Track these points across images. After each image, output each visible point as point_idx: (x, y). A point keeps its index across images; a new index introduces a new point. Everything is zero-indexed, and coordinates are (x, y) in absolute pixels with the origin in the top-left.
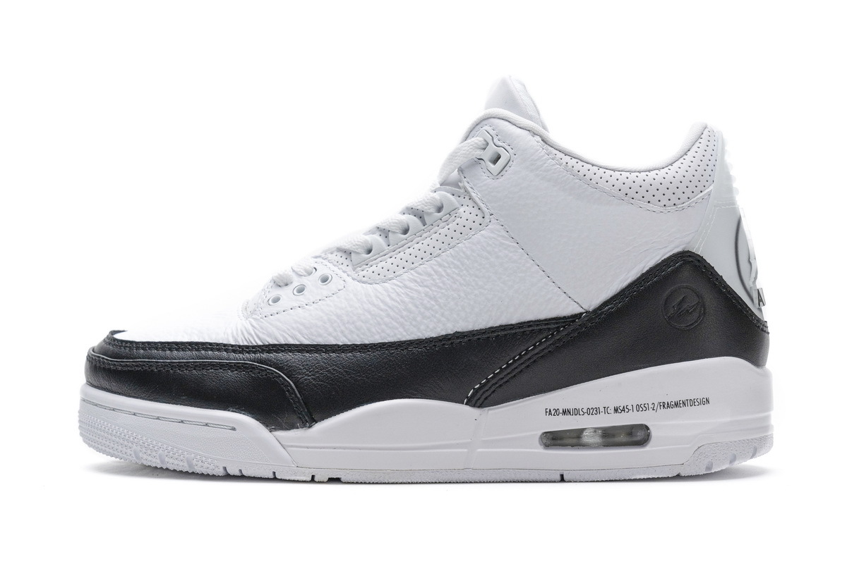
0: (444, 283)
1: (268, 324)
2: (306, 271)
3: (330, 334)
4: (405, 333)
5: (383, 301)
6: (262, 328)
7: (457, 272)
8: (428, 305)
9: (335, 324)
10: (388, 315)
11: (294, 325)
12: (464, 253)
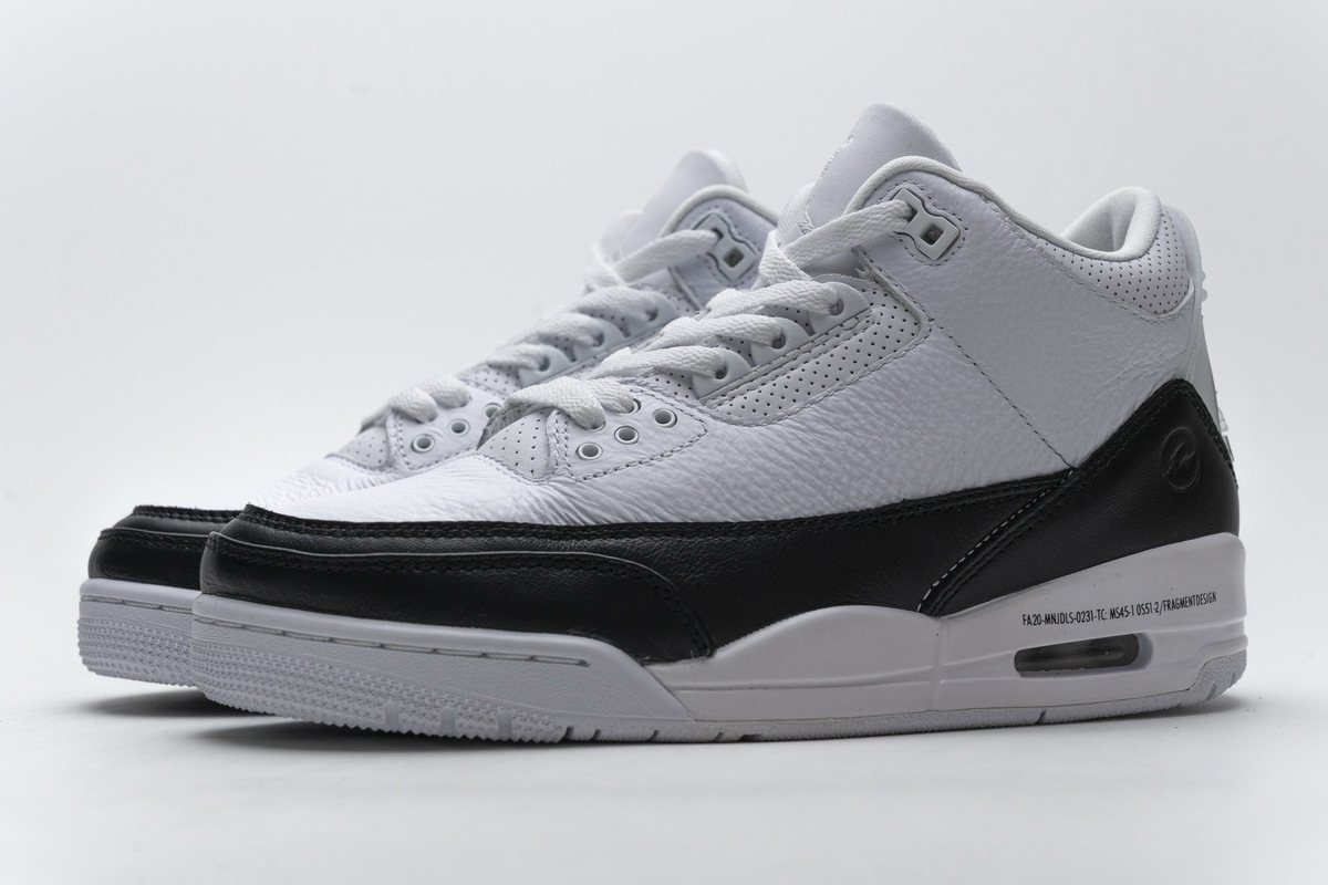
0: (874, 426)
1: (599, 493)
3: (710, 506)
4: (827, 503)
5: (781, 453)
6: (587, 498)
7: (891, 407)
8: (855, 459)
9: (715, 490)
10: (797, 476)
11: (645, 492)
12: (898, 378)
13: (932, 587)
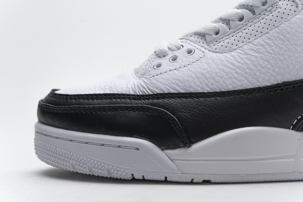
0: (273, 50)
1: (156, 81)
2: (176, 47)
3: (198, 86)
4: (249, 84)
5: (231, 64)
6: (152, 84)
7: (281, 42)
8: (263, 65)
9: (201, 80)
10: (237, 73)
11: (173, 81)
12: (285, 30)
13: (297, 119)
